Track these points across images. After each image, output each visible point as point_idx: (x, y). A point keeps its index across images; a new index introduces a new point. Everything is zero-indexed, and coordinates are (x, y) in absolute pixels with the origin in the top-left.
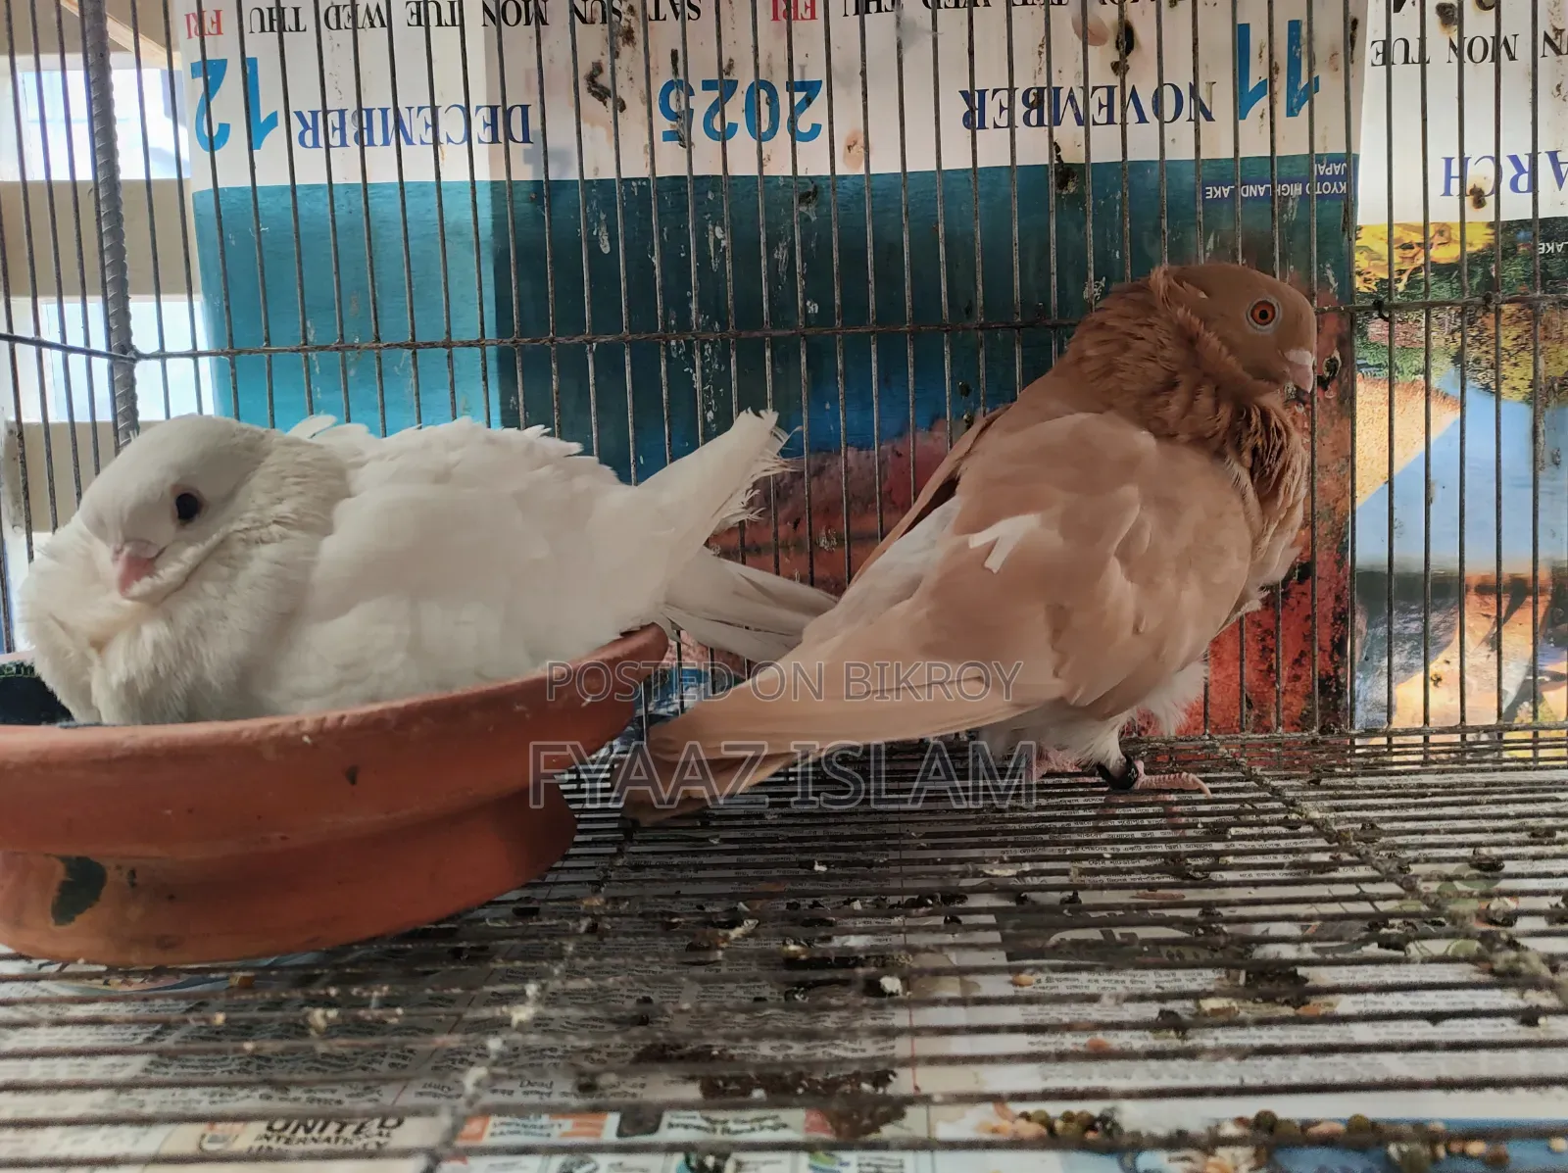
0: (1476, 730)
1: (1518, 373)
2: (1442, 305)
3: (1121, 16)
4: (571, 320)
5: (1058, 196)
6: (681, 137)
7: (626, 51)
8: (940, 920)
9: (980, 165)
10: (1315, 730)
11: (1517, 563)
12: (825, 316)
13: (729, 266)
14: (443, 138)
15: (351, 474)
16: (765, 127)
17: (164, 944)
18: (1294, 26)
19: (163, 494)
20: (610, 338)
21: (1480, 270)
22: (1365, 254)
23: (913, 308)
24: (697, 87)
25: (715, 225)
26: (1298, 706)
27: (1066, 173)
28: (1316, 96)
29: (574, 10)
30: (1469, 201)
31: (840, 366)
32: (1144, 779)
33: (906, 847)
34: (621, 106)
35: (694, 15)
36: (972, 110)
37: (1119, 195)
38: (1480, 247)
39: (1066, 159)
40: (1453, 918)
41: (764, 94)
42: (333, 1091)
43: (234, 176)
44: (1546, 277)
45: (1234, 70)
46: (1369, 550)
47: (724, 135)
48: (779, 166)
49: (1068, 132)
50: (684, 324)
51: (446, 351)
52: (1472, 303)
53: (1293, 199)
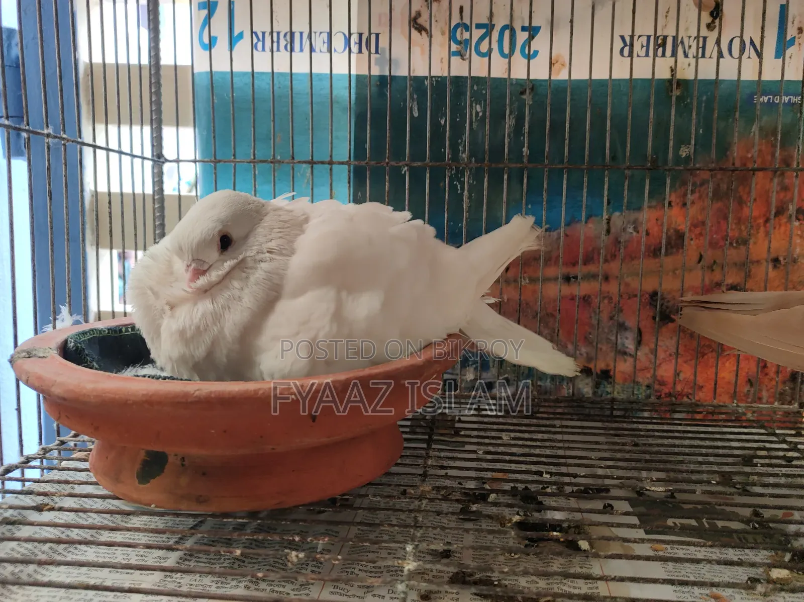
4: (398, 153)
6: (462, 55)
13: (488, 127)
14: (334, 49)
16: (507, 51)
19: (213, 235)
20: (419, 164)
23: (590, 156)
24: (472, 27)
25: (476, 104)
31: (545, 186)
39: (677, 77)
41: (508, 33)
42: (284, 587)
43: (221, 65)
48: (520, 74)
51: (329, 166)
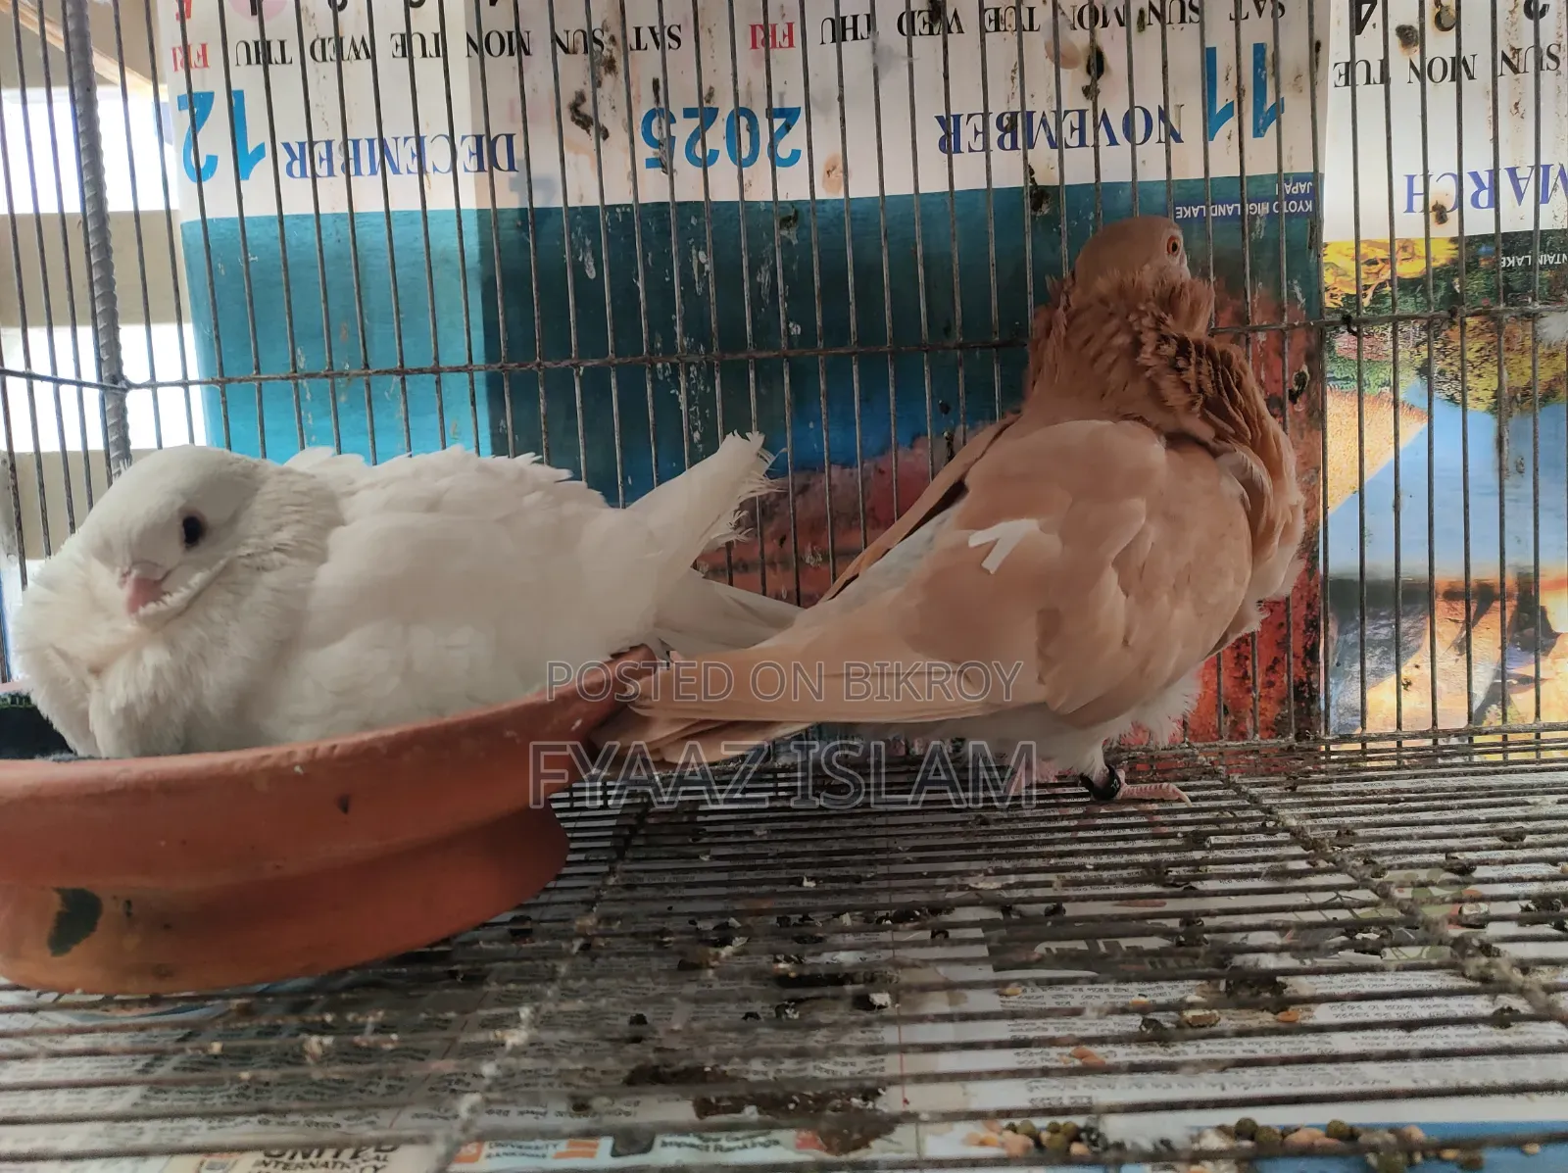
0: (1447, 734)
1: (1482, 383)
2: (1407, 319)
3: (1092, 40)
5: (1033, 218)
6: (664, 164)
7: (608, 80)
8: (926, 935)
9: (956, 189)
10: (1291, 737)
11: (1485, 569)
12: (807, 338)
13: (712, 290)
14: (429, 167)
15: (344, 503)
16: (745, 154)
17: (162, 973)
18: (1259, 49)
19: (171, 516)
20: (596, 362)
21: (1444, 284)
22: (1331, 270)
24: (679, 115)
25: (698, 250)
26: (1272, 711)
27: (1040, 195)
28: (1283, 116)
29: (555, 39)
30: (1432, 216)
31: (822, 387)
32: (1126, 788)
33: (892, 862)
34: (603, 133)
35: (674, 44)
36: (948, 134)
37: (1092, 216)
38: (1443, 261)
39: (1040, 183)
40: (1428, 925)
41: (744, 121)
43: (221, 206)
44: (1508, 289)
45: (1203, 91)
46: (1341, 559)
47: (705, 162)
48: (760, 192)
49: (1042, 155)
50: (669, 347)
51: (435, 377)
52: (1439, 317)
53: (1261, 218)
